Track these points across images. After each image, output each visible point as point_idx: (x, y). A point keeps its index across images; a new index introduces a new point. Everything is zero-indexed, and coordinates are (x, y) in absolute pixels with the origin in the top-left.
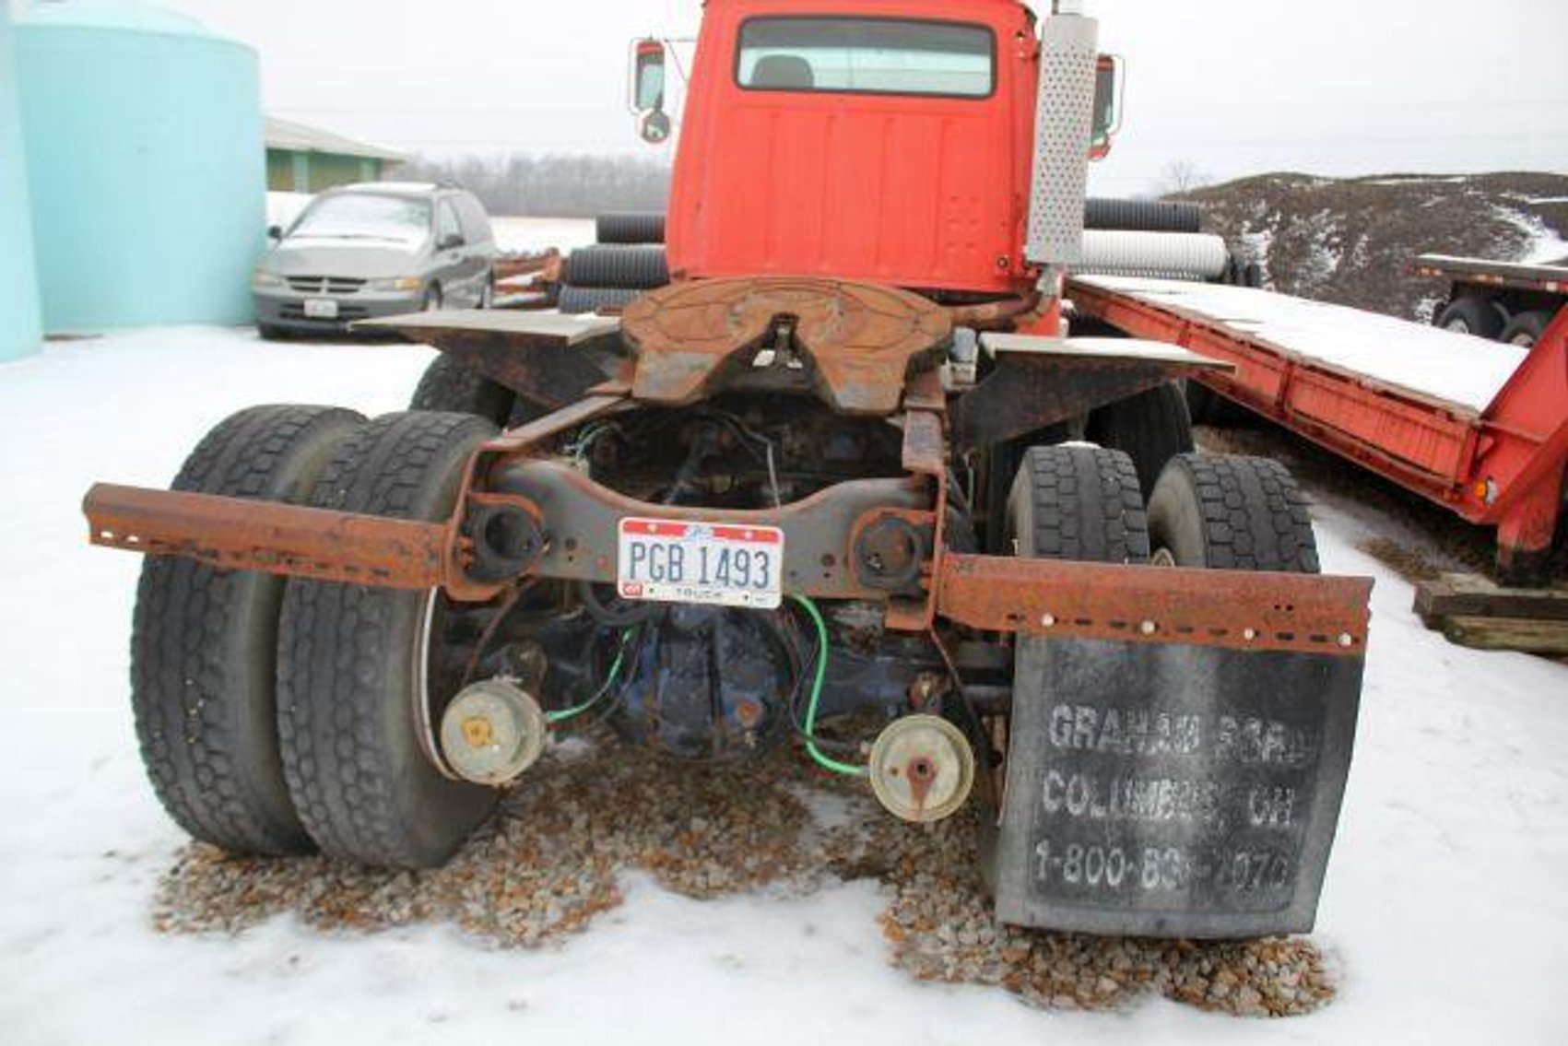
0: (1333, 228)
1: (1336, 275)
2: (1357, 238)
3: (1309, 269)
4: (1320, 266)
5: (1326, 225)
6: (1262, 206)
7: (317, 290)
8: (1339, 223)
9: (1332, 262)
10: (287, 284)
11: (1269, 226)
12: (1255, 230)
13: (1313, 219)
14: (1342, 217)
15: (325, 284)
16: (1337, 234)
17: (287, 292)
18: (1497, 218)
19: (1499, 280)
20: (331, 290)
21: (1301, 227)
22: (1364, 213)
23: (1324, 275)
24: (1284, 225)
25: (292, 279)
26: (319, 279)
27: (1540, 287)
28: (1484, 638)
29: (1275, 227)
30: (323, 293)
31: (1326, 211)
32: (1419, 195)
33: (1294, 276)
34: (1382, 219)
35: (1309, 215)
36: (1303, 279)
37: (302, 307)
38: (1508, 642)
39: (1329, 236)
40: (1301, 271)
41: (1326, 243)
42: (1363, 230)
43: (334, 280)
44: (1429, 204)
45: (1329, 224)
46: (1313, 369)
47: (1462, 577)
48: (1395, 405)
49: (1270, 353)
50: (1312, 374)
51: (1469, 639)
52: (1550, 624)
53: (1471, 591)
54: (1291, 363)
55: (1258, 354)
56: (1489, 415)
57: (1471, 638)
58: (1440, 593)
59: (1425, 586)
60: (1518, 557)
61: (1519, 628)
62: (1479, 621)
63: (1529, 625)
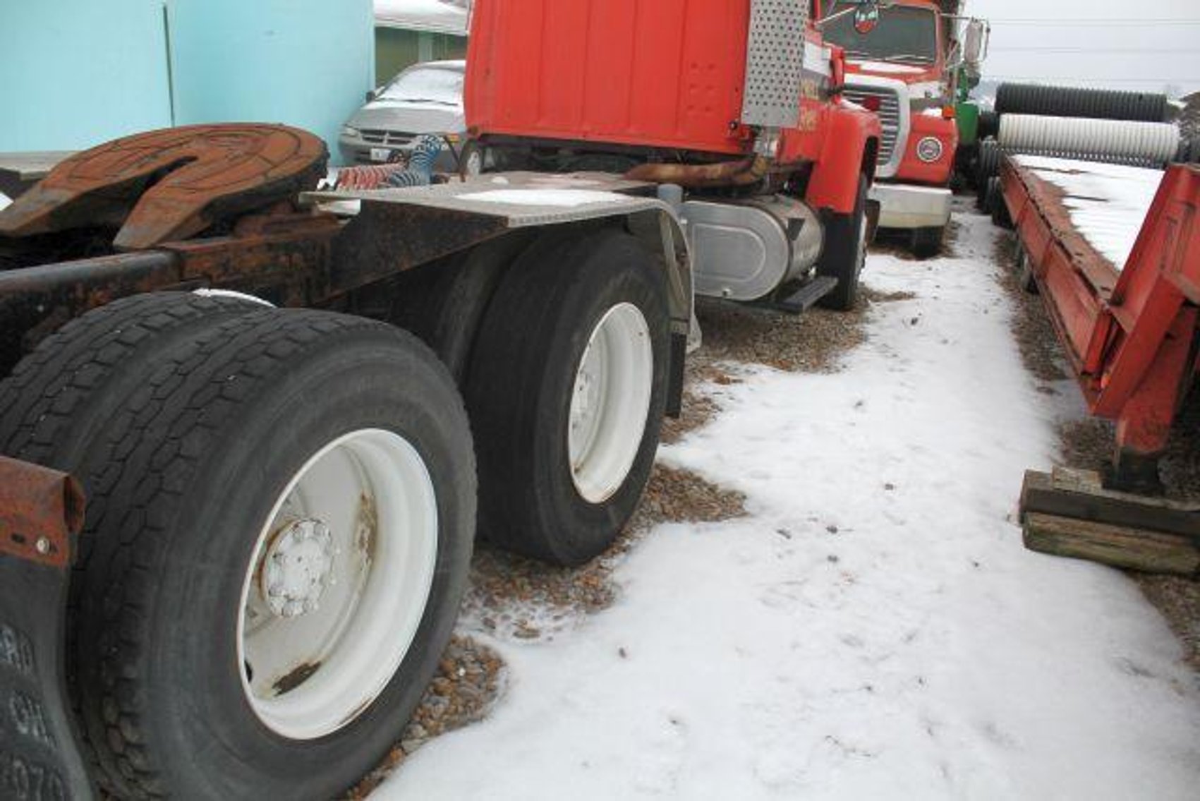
7: (381, 141)
10: (360, 135)
15: (387, 137)
17: (360, 142)
20: (391, 142)
25: (364, 132)
26: (382, 133)
28: (1055, 542)
30: (385, 144)
37: (369, 153)
38: (1084, 549)
43: (393, 133)
46: (1060, 244)
47: (1071, 472)
48: (1080, 283)
49: (1049, 226)
50: (1058, 249)
51: (1036, 541)
52: (1147, 537)
53: (1072, 488)
54: (1052, 238)
55: (1044, 226)
56: (1119, 299)
57: (1037, 540)
58: (1037, 486)
59: (1030, 476)
60: (1126, 458)
61: (1098, 537)
62: (1058, 523)
63: (1116, 534)
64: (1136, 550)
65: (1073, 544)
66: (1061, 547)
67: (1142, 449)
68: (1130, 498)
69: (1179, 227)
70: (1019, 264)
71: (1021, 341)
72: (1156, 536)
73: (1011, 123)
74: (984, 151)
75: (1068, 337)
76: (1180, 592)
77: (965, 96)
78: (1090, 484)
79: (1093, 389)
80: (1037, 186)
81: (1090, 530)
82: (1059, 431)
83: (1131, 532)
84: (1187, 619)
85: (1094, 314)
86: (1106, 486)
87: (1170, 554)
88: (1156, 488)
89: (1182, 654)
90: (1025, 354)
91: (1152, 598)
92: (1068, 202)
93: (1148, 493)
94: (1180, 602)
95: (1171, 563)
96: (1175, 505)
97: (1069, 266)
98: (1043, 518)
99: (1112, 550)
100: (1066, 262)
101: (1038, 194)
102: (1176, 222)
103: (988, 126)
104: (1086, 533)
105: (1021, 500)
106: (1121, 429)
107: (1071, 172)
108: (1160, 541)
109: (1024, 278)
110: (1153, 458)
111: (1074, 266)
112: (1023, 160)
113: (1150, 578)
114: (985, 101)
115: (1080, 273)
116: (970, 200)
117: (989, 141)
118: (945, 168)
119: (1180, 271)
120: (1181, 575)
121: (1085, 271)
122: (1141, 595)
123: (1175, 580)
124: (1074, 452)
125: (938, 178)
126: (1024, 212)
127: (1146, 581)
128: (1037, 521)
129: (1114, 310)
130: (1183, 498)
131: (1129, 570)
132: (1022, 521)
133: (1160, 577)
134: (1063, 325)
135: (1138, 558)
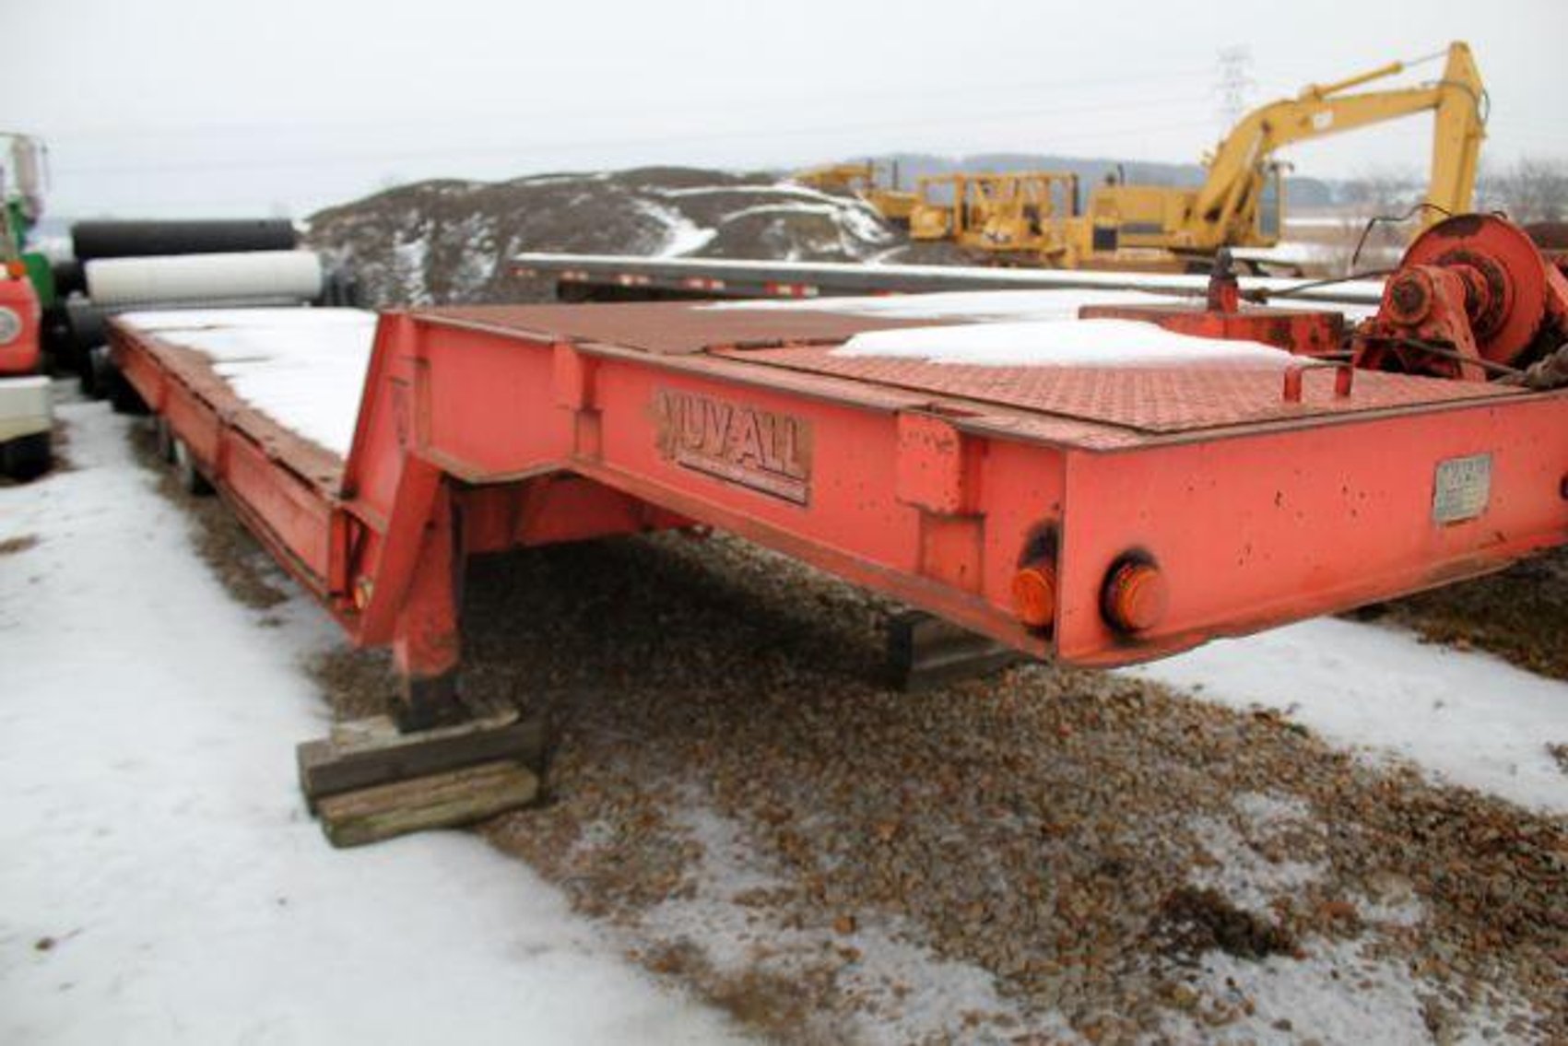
0: (485, 232)
1: (490, 281)
2: (508, 241)
3: (465, 277)
4: (475, 273)
5: (478, 229)
6: (414, 215)
8: (491, 227)
9: (487, 267)
11: (420, 235)
12: (409, 240)
13: (466, 223)
14: (492, 220)
16: (489, 238)
18: (639, 212)
19: (583, 277)
21: (452, 234)
22: (515, 216)
23: (480, 282)
24: (437, 232)
27: (614, 281)
28: (368, 826)
29: (428, 236)
31: (477, 216)
32: (566, 194)
33: (449, 286)
34: (531, 220)
35: (460, 220)
36: (460, 290)
38: (406, 821)
39: (483, 240)
40: (455, 279)
41: (480, 249)
42: (512, 233)
44: (575, 202)
45: (480, 228)
46: (236, 428)
47: (354, 727)
48: (284, 478)
49: (211, 407)
50: (235, 436)
51: (345, 834)
52: (470, 777)
53: (363, 747)
54: (221, 421)
55: (204, 409)
56: (351, 489)
57: (347, 832)
58: (319, 761)
59: (304, 751)
60: (418, 687)
61: (419, 798)
62: (362, 800)
63: (437, 787)
64: (467, 796)
65: (392, 820)
66: (380, 828)
67: (432, 671)
68: (434, 735)
69: (411, 388)
70: (172, 459)
71: (216, 565)
72: (480, 770)
73: (101, 271)
74: (75, 317)
75: (289, 550)
76: (532, 826)
77: (22, 242)
78: (382, 734)
79: (346, 611)
80: (170, 354)
81: (404, 793)
82: (307, 671)
83: (451, 777)
84: (552, 858)
85: (323, 515)
86: (405, 730)
87: (503, 787)
88: (461, 713)
89: (569, 905)
90: (225, 580)
91: (508, 848)
92: (221, 369)
93: (456, 722)
94: (538, 842)
95: (511, 796)
96: (488, 724)
97: (262, 457)
98: (341, 800)
99: (440, 809)
100: (255, 452)
101: (177, 364)
102: (405, 383)
103: (70, 279)
104: (401, 800)
105: (303, 787)
106: (400, 654)
107: (209, 328)
108: (488, 775)
109: (185, 478)
110: (448, 678)
111: (269, 457)
112: (136, 321)
113: (495, 823)
114: (57, 246)
115: (280, 464)
116: (71, 384)
117: (75, 300)
118: (30, 349)
119: (430, 443)
120: (523, 806)
121: (286, 459)
122: (492, 851)
123: (520, 815)
124: (340, 695)
125: (22, 365)
126: (165, 391)
127: (494, 831)
128: (338, 807)
129: (352, 507)
130: (493, 713)
131: (467, 824)
132: (314, 811)
133: (503, 818)
134: (276, 535)
135: (471, 806)
